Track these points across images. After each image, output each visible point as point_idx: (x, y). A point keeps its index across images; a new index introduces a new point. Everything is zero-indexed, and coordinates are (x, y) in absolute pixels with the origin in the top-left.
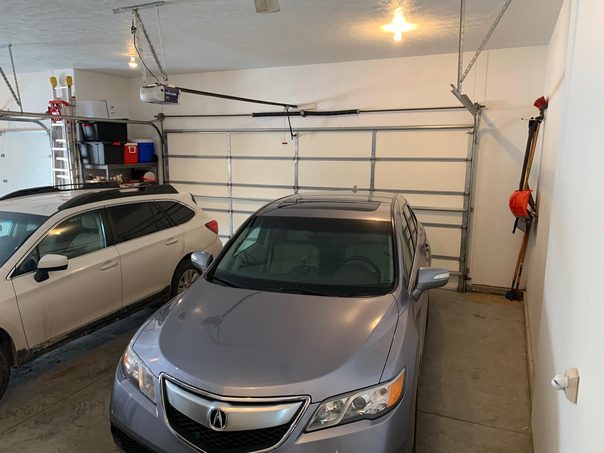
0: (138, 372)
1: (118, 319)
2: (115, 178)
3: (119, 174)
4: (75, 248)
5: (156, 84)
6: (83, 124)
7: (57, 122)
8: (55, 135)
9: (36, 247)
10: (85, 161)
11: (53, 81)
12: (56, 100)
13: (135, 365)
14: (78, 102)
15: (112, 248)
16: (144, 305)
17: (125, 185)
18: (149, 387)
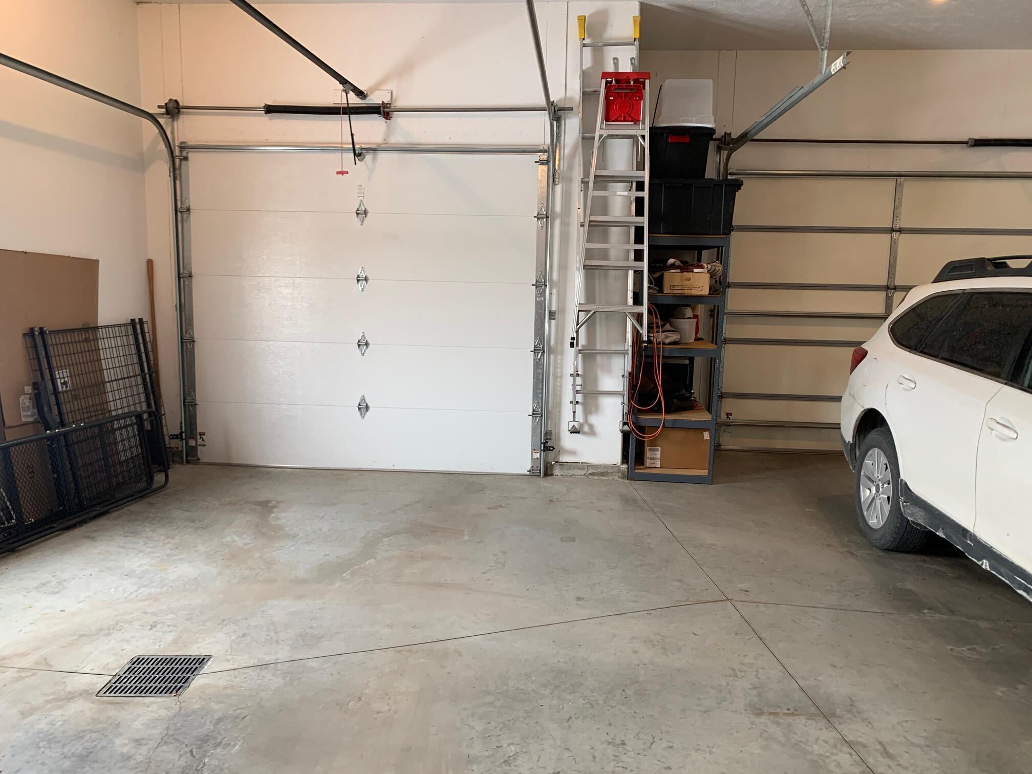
11: (582, 26)
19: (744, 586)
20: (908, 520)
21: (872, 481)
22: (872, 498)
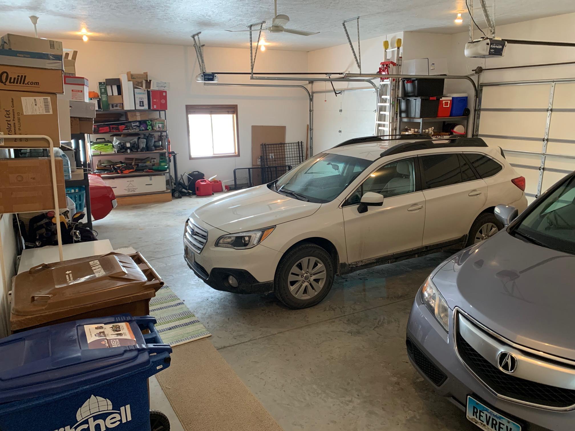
0: (435, 301)
1: (416, 256)
2: (427, 130)
3: (431, 127)
4: (388, 190)
5: (482, 38)
6: (406, 82)
7: (385, 80)
8: (381, 92)
9: (361, 185)
10: (403, 115)
11: (386, 44)
12: (386, 61)
13: (433, 295)
14: (404, 62)
15: (420, 193)
16: (441, 248)
17: (435, 138)
18: (443, 317)
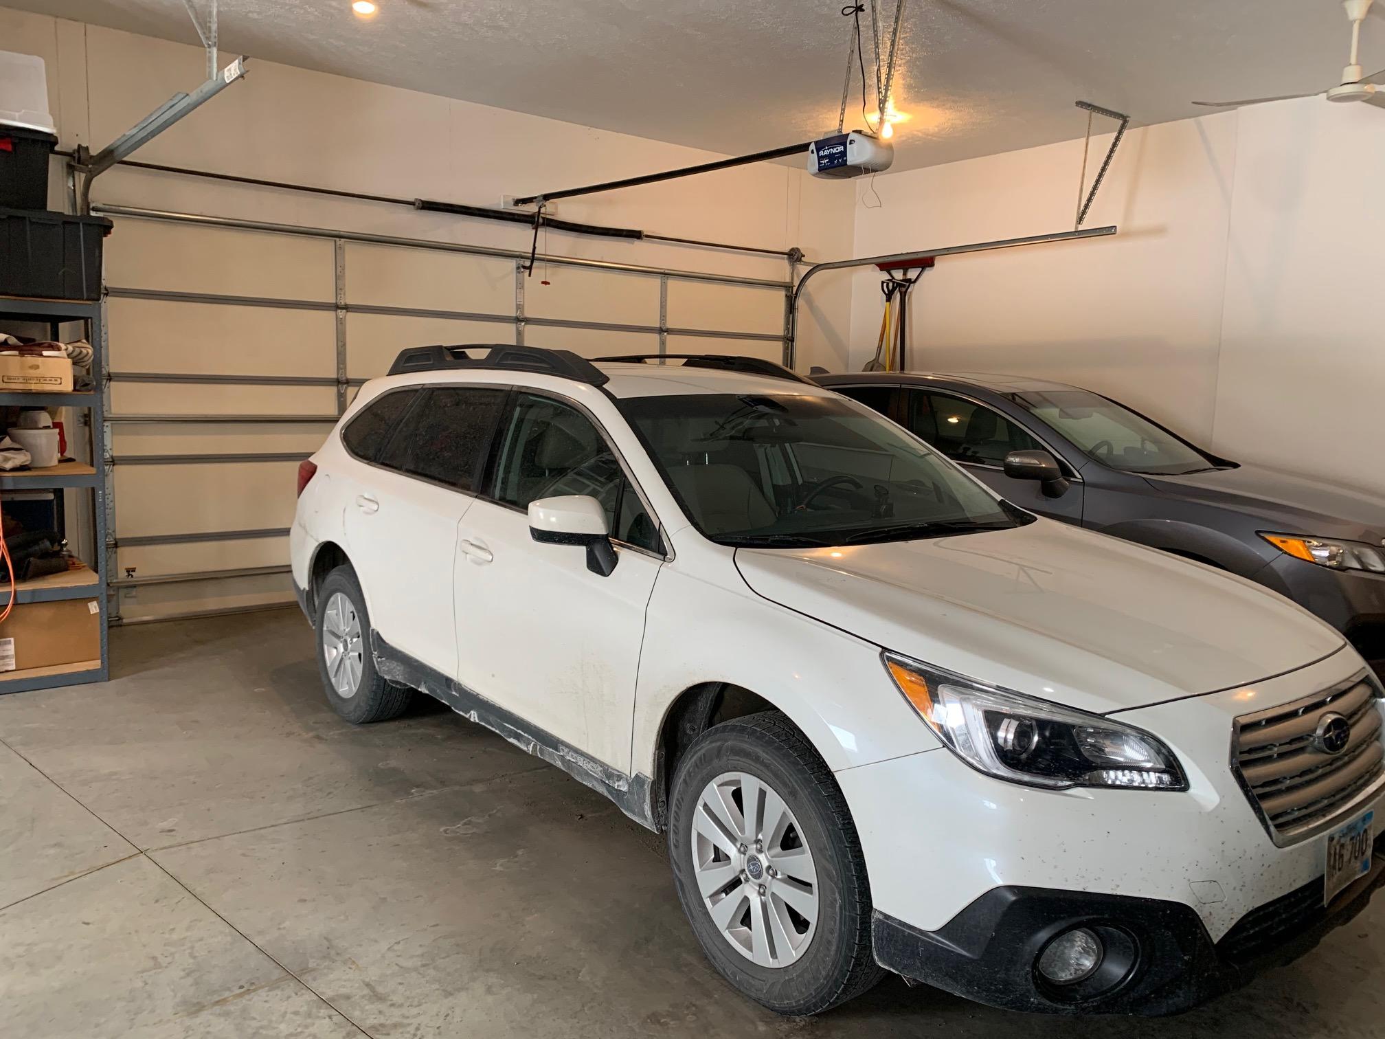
19: (166, 825)
20: (385, 680)
21: (338, 637)
22: (340, 658)
